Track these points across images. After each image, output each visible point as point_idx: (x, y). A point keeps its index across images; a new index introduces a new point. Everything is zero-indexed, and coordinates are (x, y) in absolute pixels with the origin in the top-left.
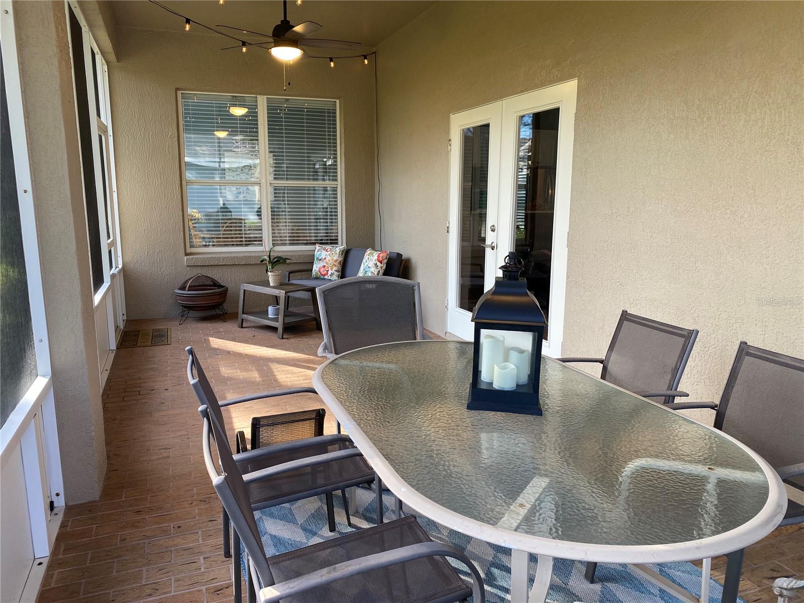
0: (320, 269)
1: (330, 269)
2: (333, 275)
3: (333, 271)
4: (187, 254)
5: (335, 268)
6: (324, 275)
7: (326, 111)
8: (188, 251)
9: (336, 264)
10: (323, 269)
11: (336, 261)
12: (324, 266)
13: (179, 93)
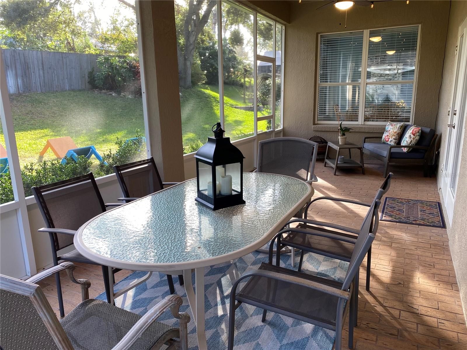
0: (385, 137)
1: (390, 138)
2: (392, 141)
3: (392, 139)
4: (314, 124)
5: (394, 137)
6: (387, 141)
7: (412, 33)
8: (316, 123)
9: (395, 134)
10: (387, 137)
11: (396, 132)
12: (388, 135)
13: (319, 35)
